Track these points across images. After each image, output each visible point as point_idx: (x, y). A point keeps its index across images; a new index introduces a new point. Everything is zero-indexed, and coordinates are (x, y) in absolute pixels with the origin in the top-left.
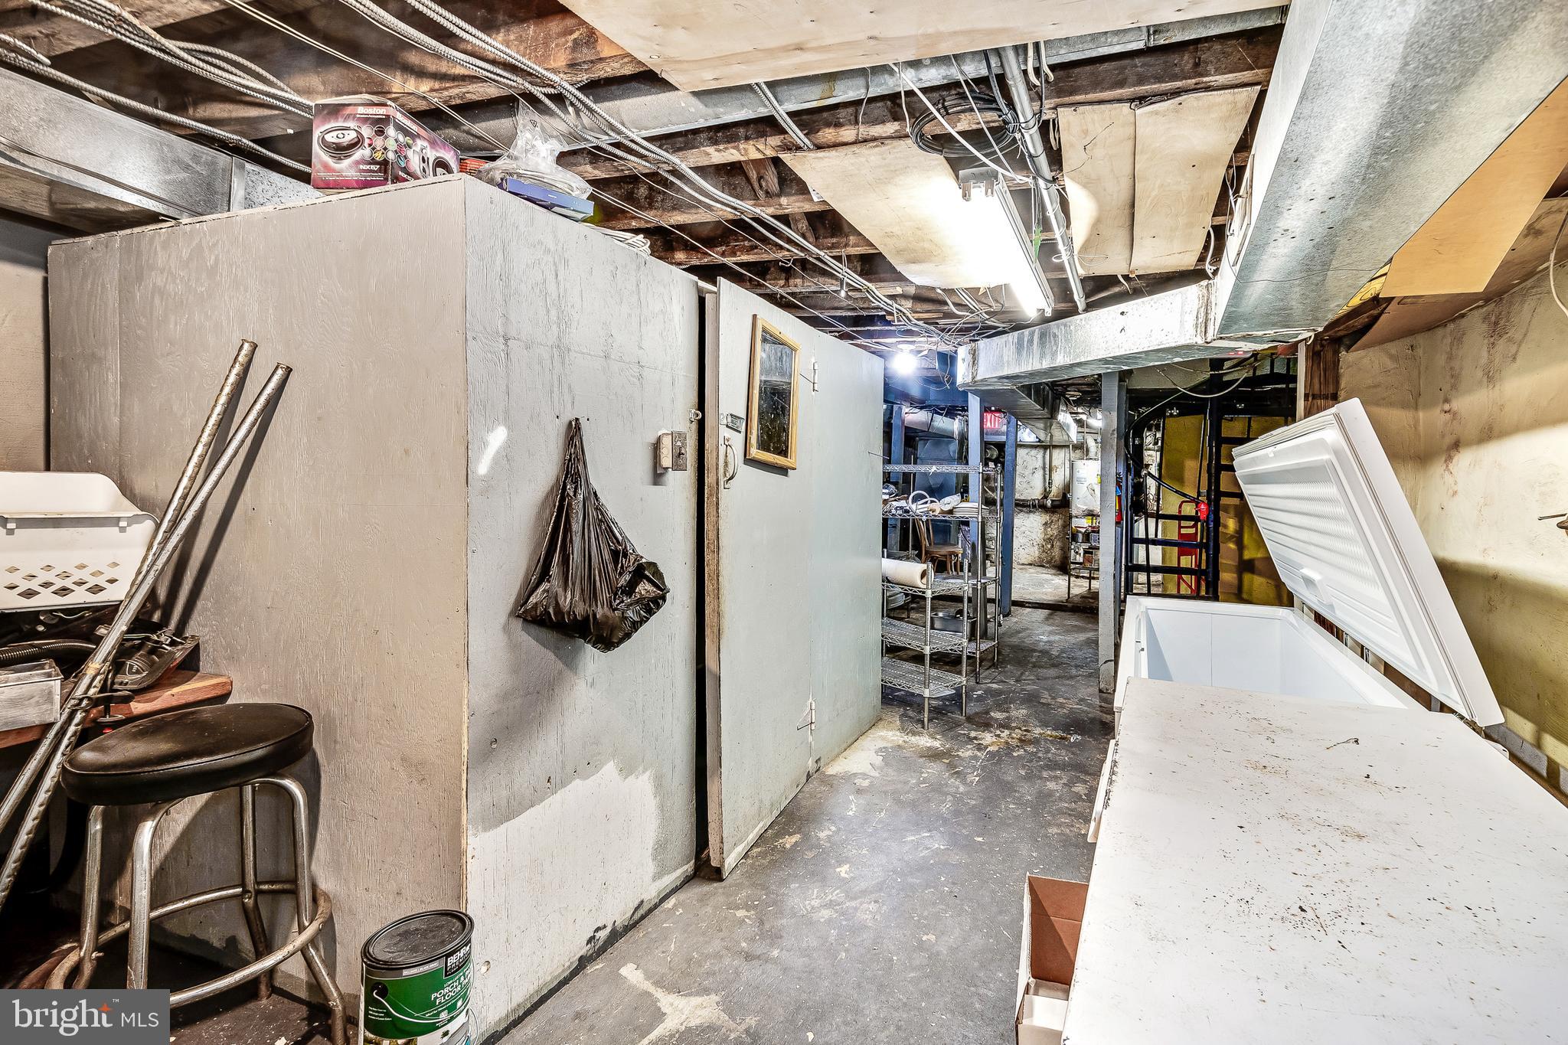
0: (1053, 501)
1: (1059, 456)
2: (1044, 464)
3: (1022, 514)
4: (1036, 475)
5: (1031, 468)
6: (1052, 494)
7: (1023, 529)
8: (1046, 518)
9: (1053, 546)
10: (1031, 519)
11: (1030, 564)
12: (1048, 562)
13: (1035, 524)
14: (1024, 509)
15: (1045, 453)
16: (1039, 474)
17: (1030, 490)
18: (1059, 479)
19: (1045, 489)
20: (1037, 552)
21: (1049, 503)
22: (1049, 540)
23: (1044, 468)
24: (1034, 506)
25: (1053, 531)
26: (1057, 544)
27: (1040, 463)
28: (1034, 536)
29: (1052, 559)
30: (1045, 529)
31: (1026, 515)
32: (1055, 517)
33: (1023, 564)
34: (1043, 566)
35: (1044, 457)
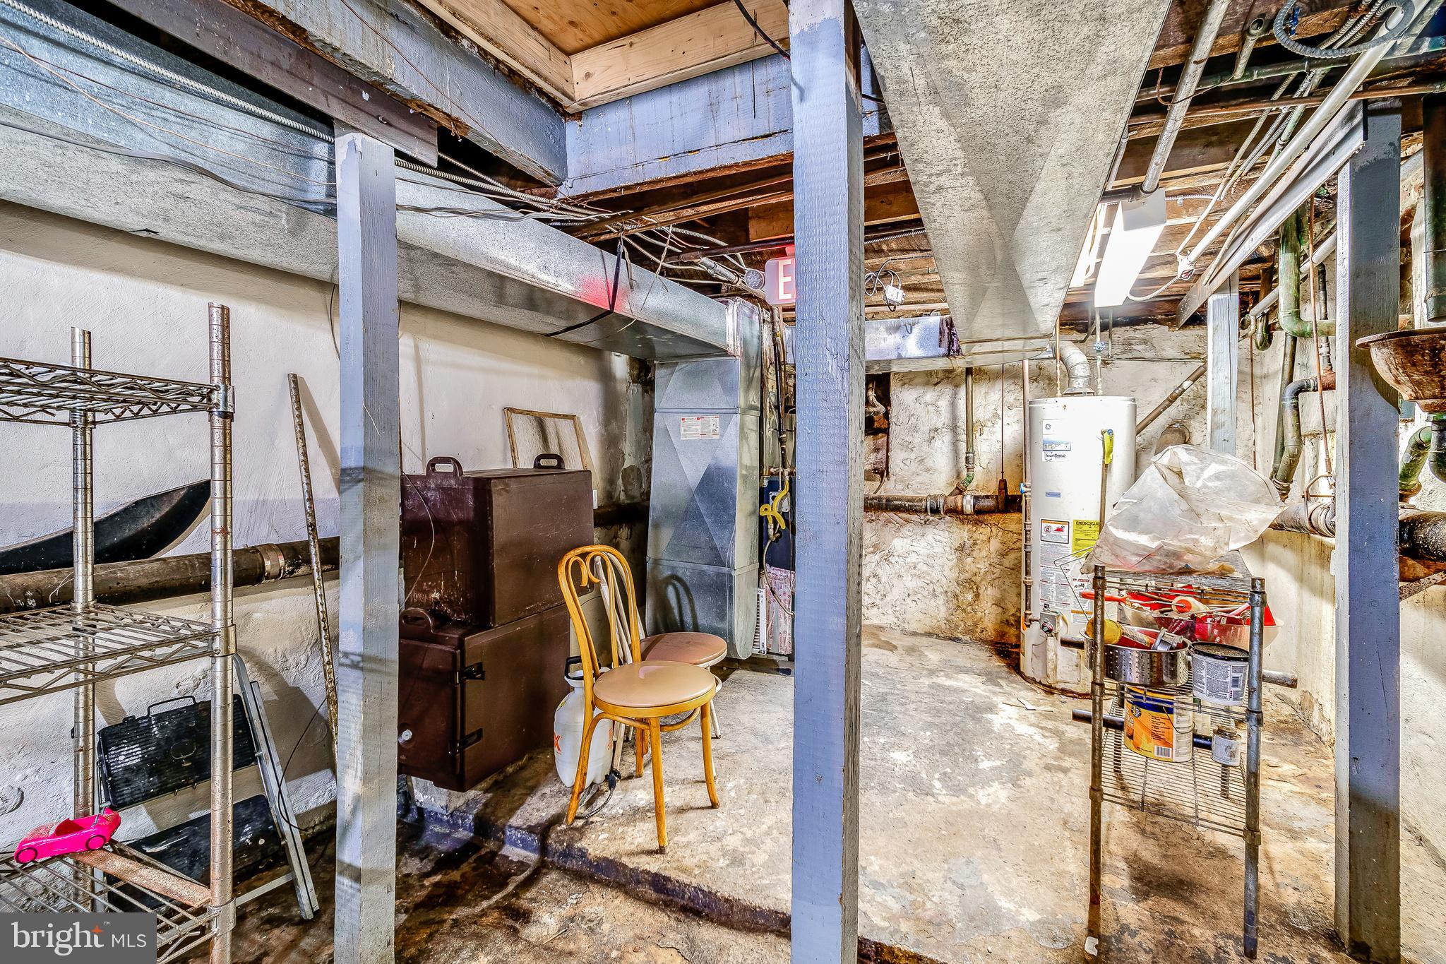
0: (976, 498)
1: (987, 399)
2: (954, 418)
3: (909, 527)
4: (937, 444)
5: (925, 429)
6: (974, 483)
7: (912, 559)
8: (962, 533)
9: (977, 596)
10: (930, 537)
11: (929, 635)
12: (966, 632)
13: (938, 550)
14: (914, 517)
15: (955, 396)
16: (943, 444)
17: (925, 477)
18: (987, 449)
19: (958, 475)
20: (943, 610)
21: (968, 504)
22: (970, 583)
23: (954, 428)
24: (935, 511)
25: (982, 561)
26: (989, 594)
27: (943, 419)
28: (936, 575)
29: (976, 625)
30: (960, 559)
31: (918, 530)
32: (982, 533)
33: (914, 634)
34: (956, 640)
35: (953, 405)
